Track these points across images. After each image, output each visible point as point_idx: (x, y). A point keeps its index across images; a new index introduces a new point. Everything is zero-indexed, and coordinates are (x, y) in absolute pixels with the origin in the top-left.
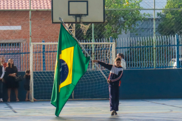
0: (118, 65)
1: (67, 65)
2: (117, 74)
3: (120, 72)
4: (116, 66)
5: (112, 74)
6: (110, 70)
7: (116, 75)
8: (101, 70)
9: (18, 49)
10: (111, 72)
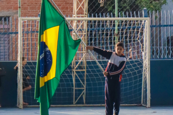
0: (119, 52)
1: (49, 52)
2: (118, 65)
3: (122, 63)
4: (116, 54)
5: (111, 64)
6: (109, 58)
7: (116, 66)
8: (97, 61)
9: (6, 27)
10: (110, 61)
